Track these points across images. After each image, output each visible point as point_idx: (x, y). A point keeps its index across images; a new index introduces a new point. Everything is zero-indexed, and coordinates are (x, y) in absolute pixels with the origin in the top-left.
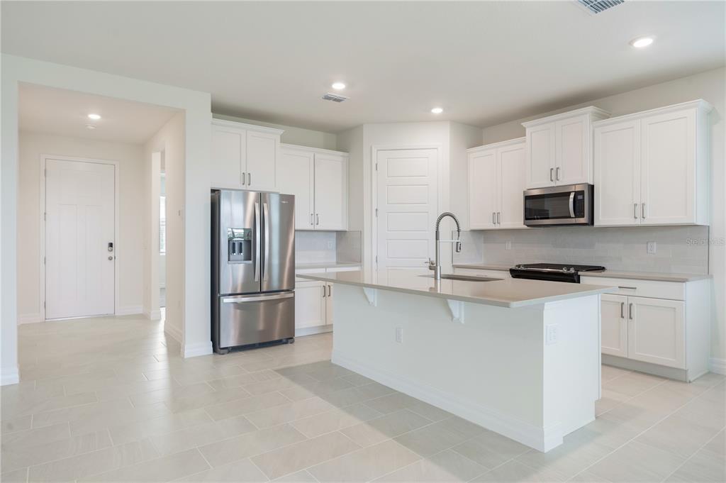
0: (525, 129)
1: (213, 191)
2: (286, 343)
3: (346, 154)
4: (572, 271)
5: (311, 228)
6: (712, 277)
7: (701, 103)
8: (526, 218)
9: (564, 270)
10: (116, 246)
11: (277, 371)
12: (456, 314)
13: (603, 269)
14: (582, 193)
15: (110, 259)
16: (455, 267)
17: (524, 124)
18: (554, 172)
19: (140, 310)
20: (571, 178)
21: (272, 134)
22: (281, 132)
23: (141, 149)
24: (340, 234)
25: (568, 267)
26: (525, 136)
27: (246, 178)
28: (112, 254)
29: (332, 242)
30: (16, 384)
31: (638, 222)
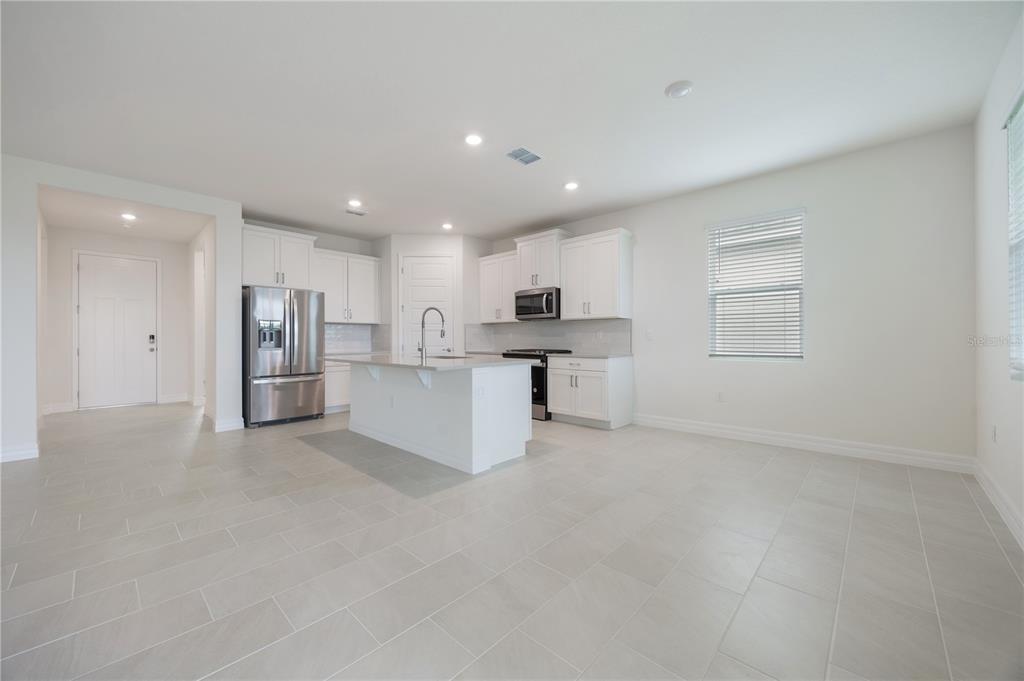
0: (515, 244)
1: (244, 287)
2: (317, 418)
3: (377, 259)
4: (542, 353)
5: (345, 321)
6: (632, 355)
7: (622, 231)
8: (517, 314)
9: (537, 353)
10: (159, 337)
11: (299, 438)
12: (425, 381)
13: (570, 352)
14: (551, 294)
15: (152, 350)
16: (467, 353)
17: (516, 240)
18: (535, 277)
19: (185, 398)
20: (545, 283)
21: (305, 241)
22: (315, 238)
23: (184, 249)
24: (374, 326)
25: (540, 350)
26: (515, 248)
27: (280, 277)
28: (154, 346)
29: (368, 333)
30: (35, 459)
31: (586, 316)
